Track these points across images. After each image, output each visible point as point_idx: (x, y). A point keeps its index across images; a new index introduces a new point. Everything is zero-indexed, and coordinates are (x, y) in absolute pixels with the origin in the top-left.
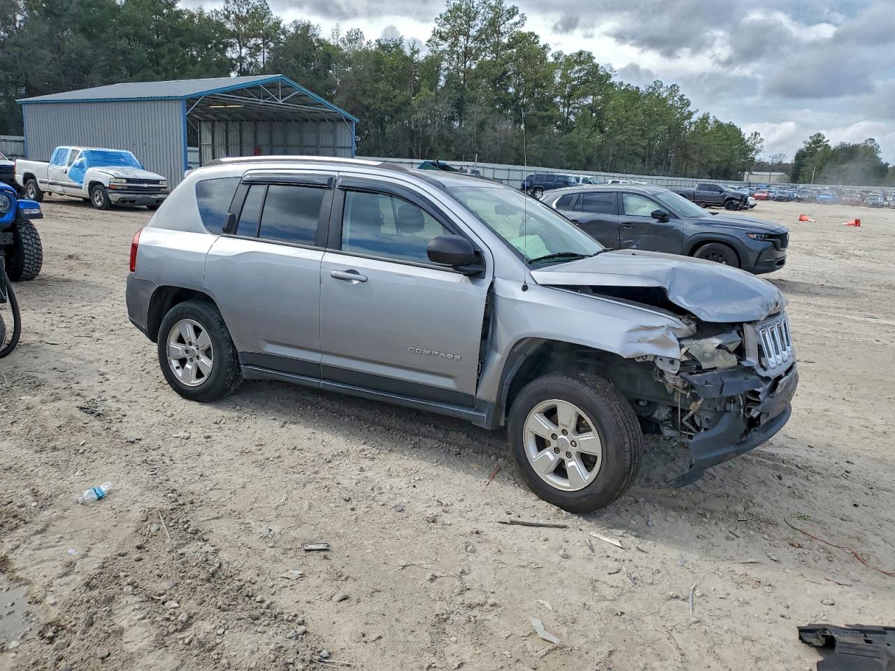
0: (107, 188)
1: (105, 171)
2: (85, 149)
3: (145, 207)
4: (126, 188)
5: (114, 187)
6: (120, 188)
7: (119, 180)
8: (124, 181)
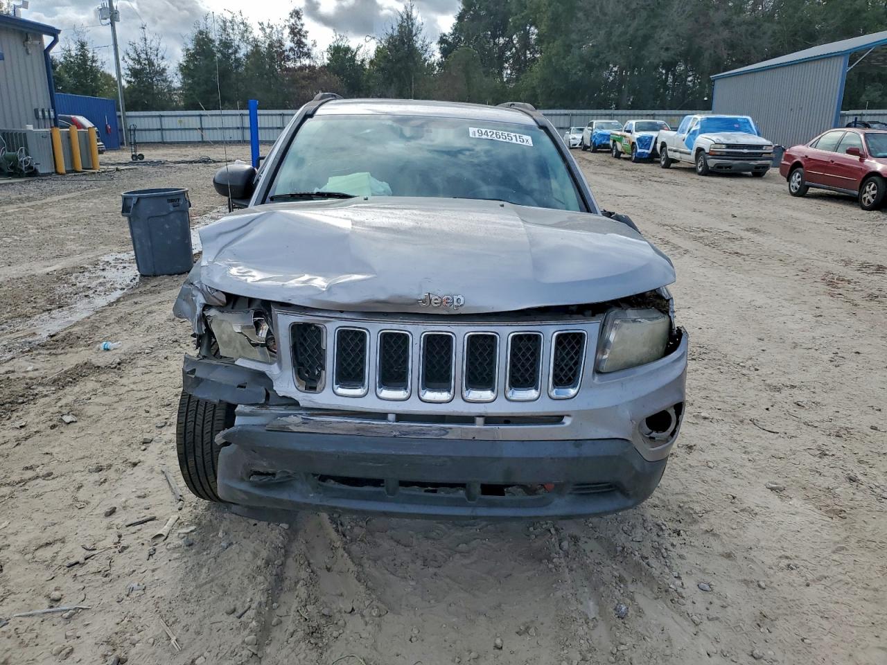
0: (707, 153)
1: (710, 137)
2: (704, 117)
3: (750, 173)
4: (724, 154)
5: (713, 153)
6: (718, 153)
7: (718, 146)
8: (724, 146)
